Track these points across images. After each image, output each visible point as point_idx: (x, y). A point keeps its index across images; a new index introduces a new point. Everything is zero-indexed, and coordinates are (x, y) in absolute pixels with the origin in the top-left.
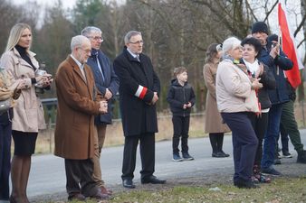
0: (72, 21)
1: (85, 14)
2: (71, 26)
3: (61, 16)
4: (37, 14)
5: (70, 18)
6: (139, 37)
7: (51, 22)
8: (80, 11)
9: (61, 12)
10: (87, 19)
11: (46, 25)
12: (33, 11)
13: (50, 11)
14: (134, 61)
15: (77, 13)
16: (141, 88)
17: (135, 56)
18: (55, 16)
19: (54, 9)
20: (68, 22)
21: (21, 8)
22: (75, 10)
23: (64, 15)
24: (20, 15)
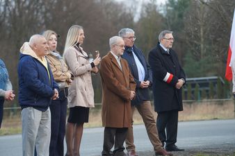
0: (164, 15)
1: (176, 8)
2: (163, 19)
3: (155, 10)
4: (135, 9)
5: (162, 12)
6: (170, 35)
7: (145, 16)
8: (171, 6)
9: (155, 7)
10: (177, 13)
11: (142, 19)
12: (132, 7)
13: (146, 6)
14: (165, 54)
15: (169, 8)
16: (168, 75)
17: (166, 50)
18: (149, 10)
19: (149, 4)
20: (161, 15)
21: (122, 4)
22: (167, 5)
23: (157, 9)
24: (121, 10)
